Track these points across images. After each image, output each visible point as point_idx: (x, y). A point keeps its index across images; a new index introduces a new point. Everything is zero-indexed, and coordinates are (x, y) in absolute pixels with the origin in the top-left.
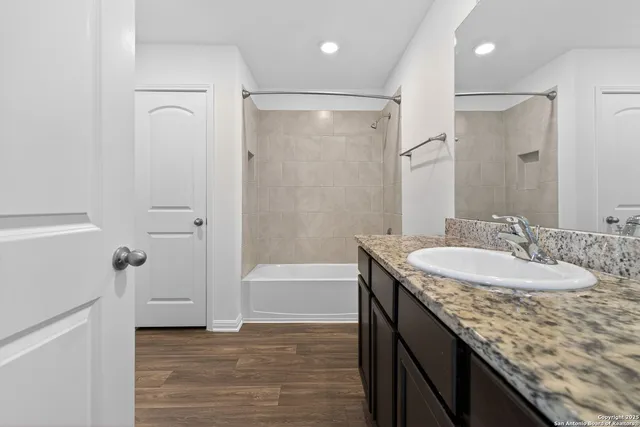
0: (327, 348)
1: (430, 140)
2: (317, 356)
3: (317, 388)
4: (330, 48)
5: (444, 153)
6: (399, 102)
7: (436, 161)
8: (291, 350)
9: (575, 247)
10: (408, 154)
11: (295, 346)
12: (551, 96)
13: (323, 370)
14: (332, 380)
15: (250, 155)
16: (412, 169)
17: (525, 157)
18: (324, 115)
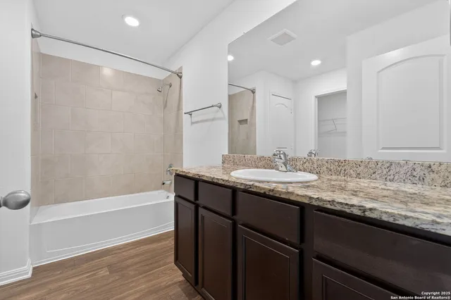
0: (137, 260)
1: (212, 106)
2: (131, 268)
3: (141, 291)
4: (132, 22)
5: (220, 115)
6: (181, 77)
7: (213, 120)
8: (104, 272)
9: (298, 164)
10: (190, 113)
11: (107, 269)
12: (253, 92)
13: (140, 276)
14: (151, 280)
15: (36, 97)
16: (192, 123)
17: (241, 122)
18: (107, 72)
